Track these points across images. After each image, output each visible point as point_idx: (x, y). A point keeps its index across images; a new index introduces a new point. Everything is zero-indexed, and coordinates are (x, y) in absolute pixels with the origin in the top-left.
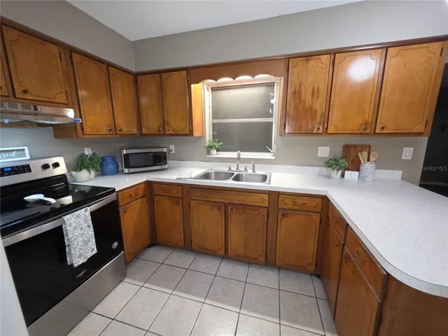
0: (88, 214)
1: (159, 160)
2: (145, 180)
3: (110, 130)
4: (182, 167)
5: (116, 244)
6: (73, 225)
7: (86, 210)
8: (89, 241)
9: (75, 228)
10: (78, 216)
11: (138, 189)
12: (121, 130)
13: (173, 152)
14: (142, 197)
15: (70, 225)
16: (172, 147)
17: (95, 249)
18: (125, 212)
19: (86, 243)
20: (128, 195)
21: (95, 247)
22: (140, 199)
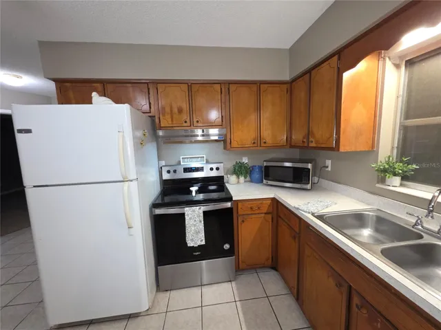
0: (201, 211)
1: (299, 178)
2: (272, 196)
3: (254, 143)
4: (336, 192)
5: (227, 246)
6: (190, 216)
7: (200, 209)
8: (199, 232)
9: (190, 219)
10: (194, 211)
11: (261, 203)
12: (265, 143)
13: (329, 169)
14: (265, 213)
15: (188, 215)
16: (329, 163)
17: (204, 241)
18: (243, 221)
19: (197, 233)
20: (249, 206)
21: (203, 238)
22: (263, 215)
